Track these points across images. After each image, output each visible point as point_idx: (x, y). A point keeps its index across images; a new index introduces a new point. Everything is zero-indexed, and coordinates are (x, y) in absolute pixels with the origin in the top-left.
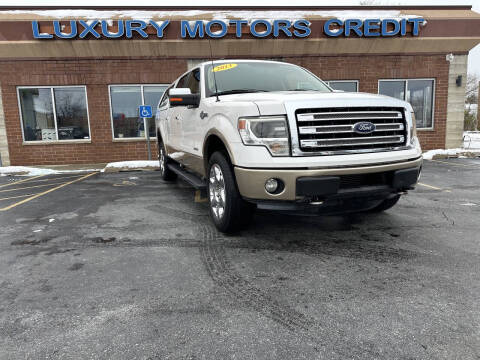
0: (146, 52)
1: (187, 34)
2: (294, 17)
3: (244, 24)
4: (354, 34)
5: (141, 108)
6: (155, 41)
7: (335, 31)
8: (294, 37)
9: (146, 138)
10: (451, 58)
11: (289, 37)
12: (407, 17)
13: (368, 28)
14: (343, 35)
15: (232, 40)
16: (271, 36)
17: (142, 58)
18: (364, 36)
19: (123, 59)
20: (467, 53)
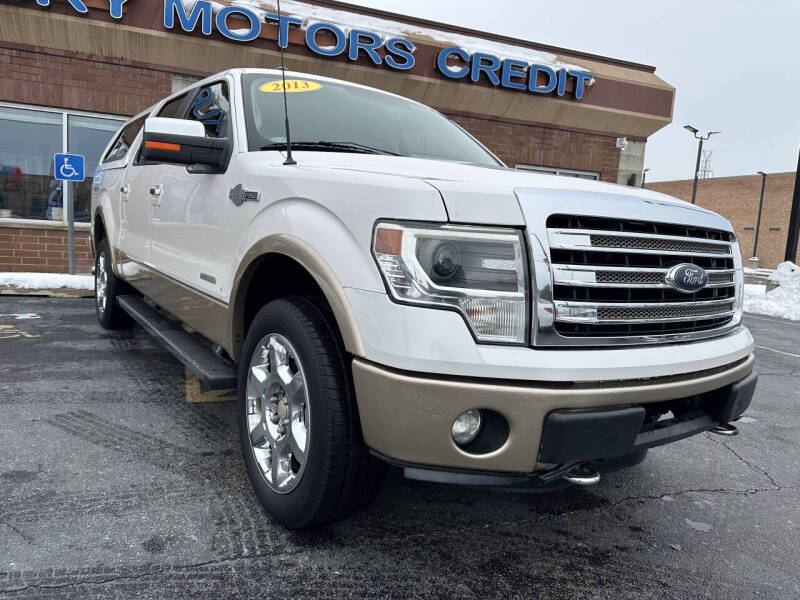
0: (82, 44)
1: (177, 24)
2: (388, 31)
3: (295, 26)
4: (485, 80)
5: (60, 160)
6: (103, 24)
7: (455, 69)
8: (385, 66)
9: (65, 223)
10: (623, 144)
11: (375, 66)
12: (569, 67)
13: (508, 73)
14: (468, 79)
15: (268, 52)
16: (344, 57)
17: (70, 56)
18: (500, 87)
19: (25, 51)
20: (645, 140)
